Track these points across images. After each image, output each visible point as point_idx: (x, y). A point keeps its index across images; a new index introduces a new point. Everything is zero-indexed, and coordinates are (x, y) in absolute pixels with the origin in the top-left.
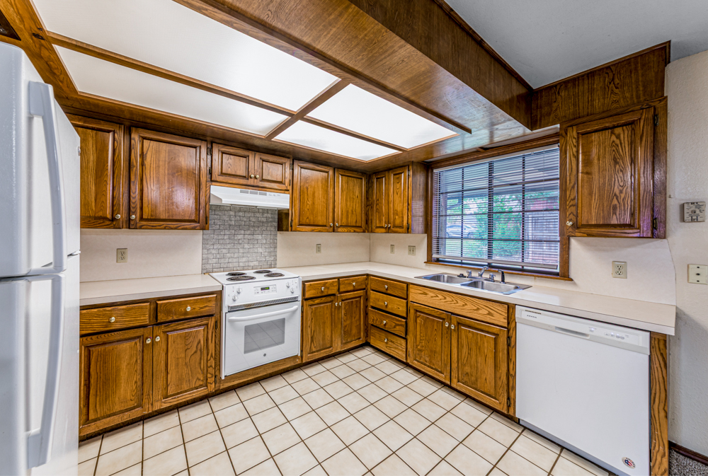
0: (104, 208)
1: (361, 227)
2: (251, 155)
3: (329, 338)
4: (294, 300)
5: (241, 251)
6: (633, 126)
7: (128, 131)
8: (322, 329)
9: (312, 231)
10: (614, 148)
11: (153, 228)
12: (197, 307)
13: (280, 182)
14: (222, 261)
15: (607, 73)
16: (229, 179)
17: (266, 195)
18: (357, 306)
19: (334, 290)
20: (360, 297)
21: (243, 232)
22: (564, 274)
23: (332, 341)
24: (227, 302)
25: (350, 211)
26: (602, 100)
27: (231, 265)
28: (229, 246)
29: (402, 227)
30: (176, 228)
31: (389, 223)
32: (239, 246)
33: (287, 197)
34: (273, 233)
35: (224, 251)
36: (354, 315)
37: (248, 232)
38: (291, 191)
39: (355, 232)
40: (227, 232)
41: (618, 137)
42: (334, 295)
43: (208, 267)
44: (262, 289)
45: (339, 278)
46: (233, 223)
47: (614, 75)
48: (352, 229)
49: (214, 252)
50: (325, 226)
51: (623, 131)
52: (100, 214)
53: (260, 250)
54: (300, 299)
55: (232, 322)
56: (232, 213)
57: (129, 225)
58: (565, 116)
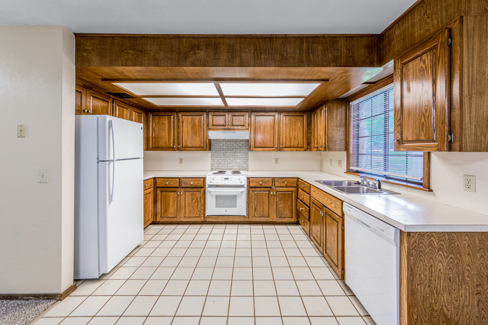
0: (170, 144)
1: (303, 147)
2: (227, 114)
3: (267, 212)
4: (242, 186)
5: (229, 161)
6: (434, 50)
7: (178, 114)
8: (262, 206)
9: (263, 151)
10: (422, 73)
11: (186, 150)
12: (196, 183)
13: (243, 126)
14: (220, 165)
15: (422, 7)
16: (216, 127)
17: (235, 133)
18: (289, 197)
19: (270, 185)
20: (292, 192)
21: (229, 152)
22: (426, 185)
23: (269, 214)
24: (208, 183)
25: (293, 138)
26: (419, 31)
27: (224, 168)
28: (223, 159)
29: (322, 147)
30: (194, 150)
31: (317, 144)
32: (228, 159)
33: (248, 132)
34: (246, 152)
35: (221, 161)
36: (287, 202)
37: (232, 152)
38: (250, 129)
39: (297, 150)
40: (222, 152)
41: (424, 63)
42: (271, 187)
43: (213, 168)
44: (225, 179)
45: (274, 178)
46: (225, 147)
47: (426, 6)
48: (294, 149)
49: (216, 161)
50: (273, 147)
51: (427, 56)
52: (169, 146)
53: (239, 161)
54: (246, 186)
55: (210, 192)
56: (224, 143)
57: (179, 149)
58: (398, 51)
